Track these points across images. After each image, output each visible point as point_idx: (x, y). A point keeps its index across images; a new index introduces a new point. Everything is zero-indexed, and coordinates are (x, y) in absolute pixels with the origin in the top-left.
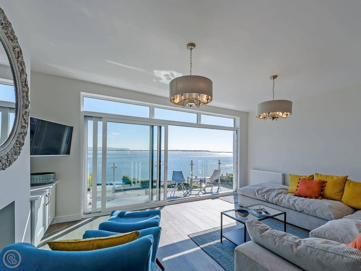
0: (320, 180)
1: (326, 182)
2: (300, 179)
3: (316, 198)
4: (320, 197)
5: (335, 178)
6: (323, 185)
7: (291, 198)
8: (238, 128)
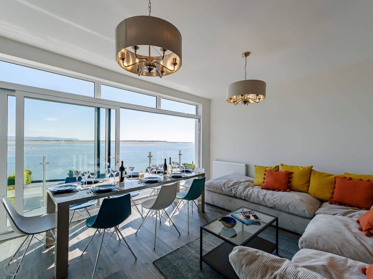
0: (286, 171)
1: (292, 173)
2: (266, 170)
3: (284, 191)
4: (288, 190)
5: (301, 169)
6: (290, 176)
7: (261, 192)
8: (201, 116)
